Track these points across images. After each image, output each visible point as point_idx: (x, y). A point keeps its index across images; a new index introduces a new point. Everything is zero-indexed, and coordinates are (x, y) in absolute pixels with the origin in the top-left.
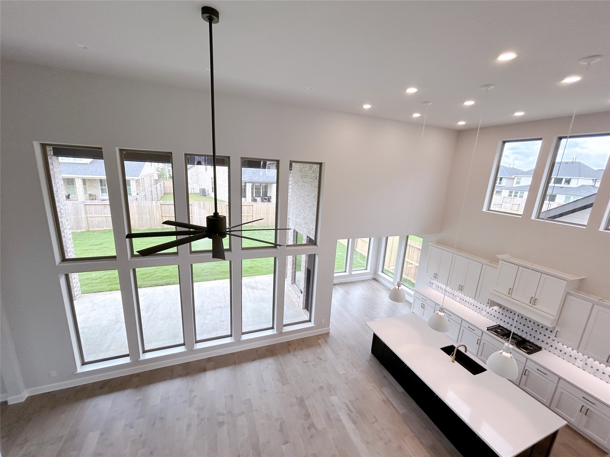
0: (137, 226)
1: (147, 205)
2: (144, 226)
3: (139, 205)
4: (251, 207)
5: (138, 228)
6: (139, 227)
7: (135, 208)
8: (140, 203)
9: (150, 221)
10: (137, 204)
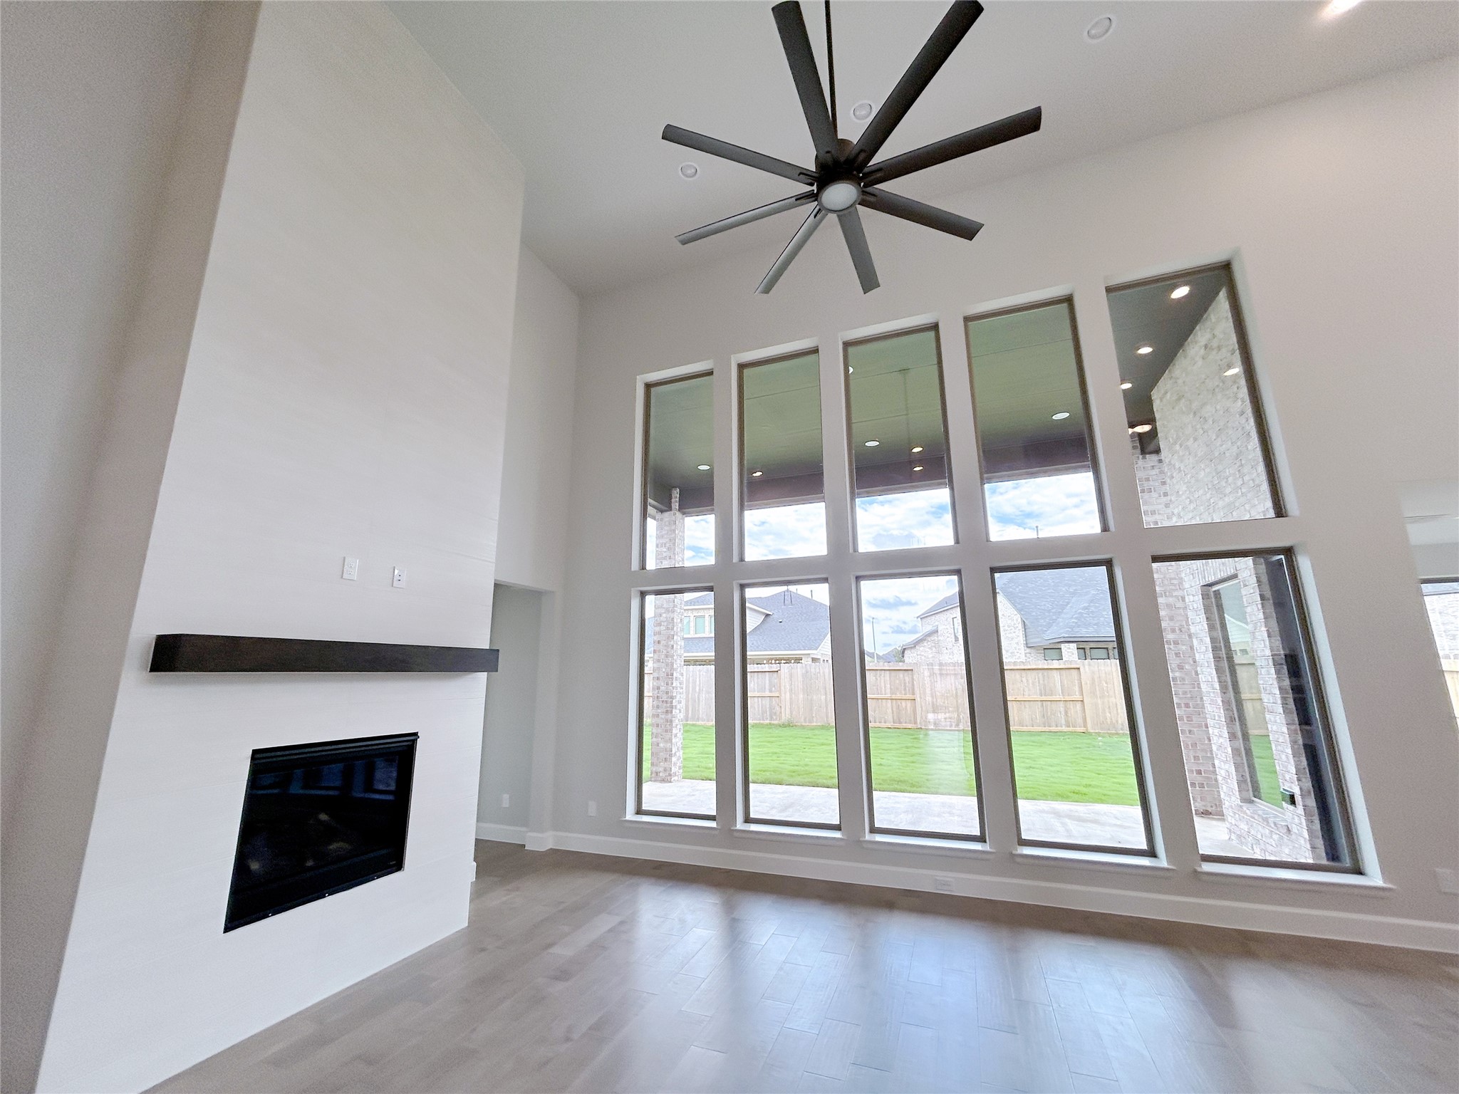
0: (802, 720)
1: (821, 672)
2: (815, 720)
3: (807, 672)
4: (1075, 673)
5: (803, 724)
6: (805, 722)
7: (800, 678)
8: (808, 667)
9: (827, 708)
10: (804, 671)
